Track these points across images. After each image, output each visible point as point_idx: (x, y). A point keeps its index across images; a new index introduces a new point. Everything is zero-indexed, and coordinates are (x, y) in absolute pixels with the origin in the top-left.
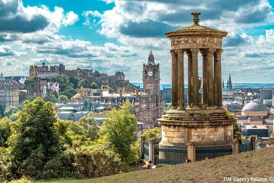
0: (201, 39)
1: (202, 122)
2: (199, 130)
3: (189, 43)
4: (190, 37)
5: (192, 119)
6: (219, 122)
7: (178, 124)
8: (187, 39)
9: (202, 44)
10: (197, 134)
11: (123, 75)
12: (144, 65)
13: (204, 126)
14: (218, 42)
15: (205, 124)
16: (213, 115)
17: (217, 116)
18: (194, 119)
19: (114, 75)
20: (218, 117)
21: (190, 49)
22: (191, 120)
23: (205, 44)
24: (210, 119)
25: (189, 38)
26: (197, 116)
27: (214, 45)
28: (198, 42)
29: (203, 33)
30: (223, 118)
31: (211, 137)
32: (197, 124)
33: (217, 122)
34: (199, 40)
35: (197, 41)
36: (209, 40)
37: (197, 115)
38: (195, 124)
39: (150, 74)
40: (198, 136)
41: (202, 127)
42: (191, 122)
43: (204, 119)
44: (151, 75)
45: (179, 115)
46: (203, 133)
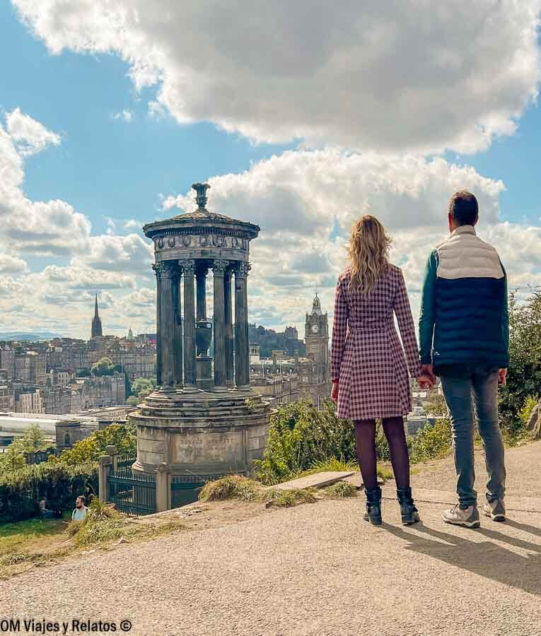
0: (197, 238)
1: (193, 421)
2: (189, 437)
3: (176, 249)
4: (178, 235)
5: (178, 413)
6: (228, 420)
7: (151, 424)
8: (172, 240)
9: (201, 249)
10: (186, 446)
11: (296, 331)
12: (307, 316)
13: (197, 429)
14: (234, 245)
15: (198, 425)
16: (220, 404)
17: (228, 406)
18: (180, 414)
19: (284, 331)
20: (228, 410)
21: (177, 261)
22: (176, 416)
23: (206, 249)
24: (211, 413)
25: (177, 238)
26: (189, 407)
27: (225, 252)
28: (192, 244)
29: (199, 225)
30: (238, 412)
31: (214, 452)
32: (183, 424)
33: (223, 420)
34: (195, 241)
35: (190, 242)
36: (215, 241)
37: (188, 405)
38: (179, 425)
39: (315, 329)
40: (187, 450)
41: (195, 432)
42: (172, 420)
43: (199, 413)
44: (316, 331)
45: (158, 404)
46: (197, 443)
